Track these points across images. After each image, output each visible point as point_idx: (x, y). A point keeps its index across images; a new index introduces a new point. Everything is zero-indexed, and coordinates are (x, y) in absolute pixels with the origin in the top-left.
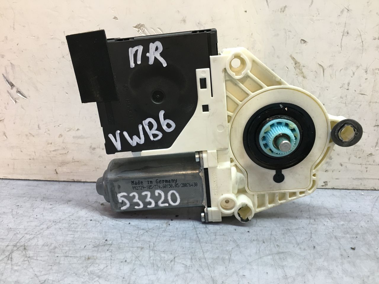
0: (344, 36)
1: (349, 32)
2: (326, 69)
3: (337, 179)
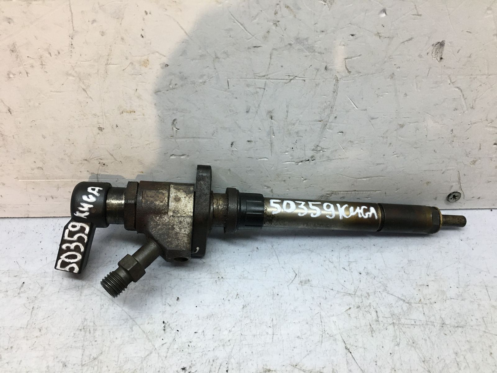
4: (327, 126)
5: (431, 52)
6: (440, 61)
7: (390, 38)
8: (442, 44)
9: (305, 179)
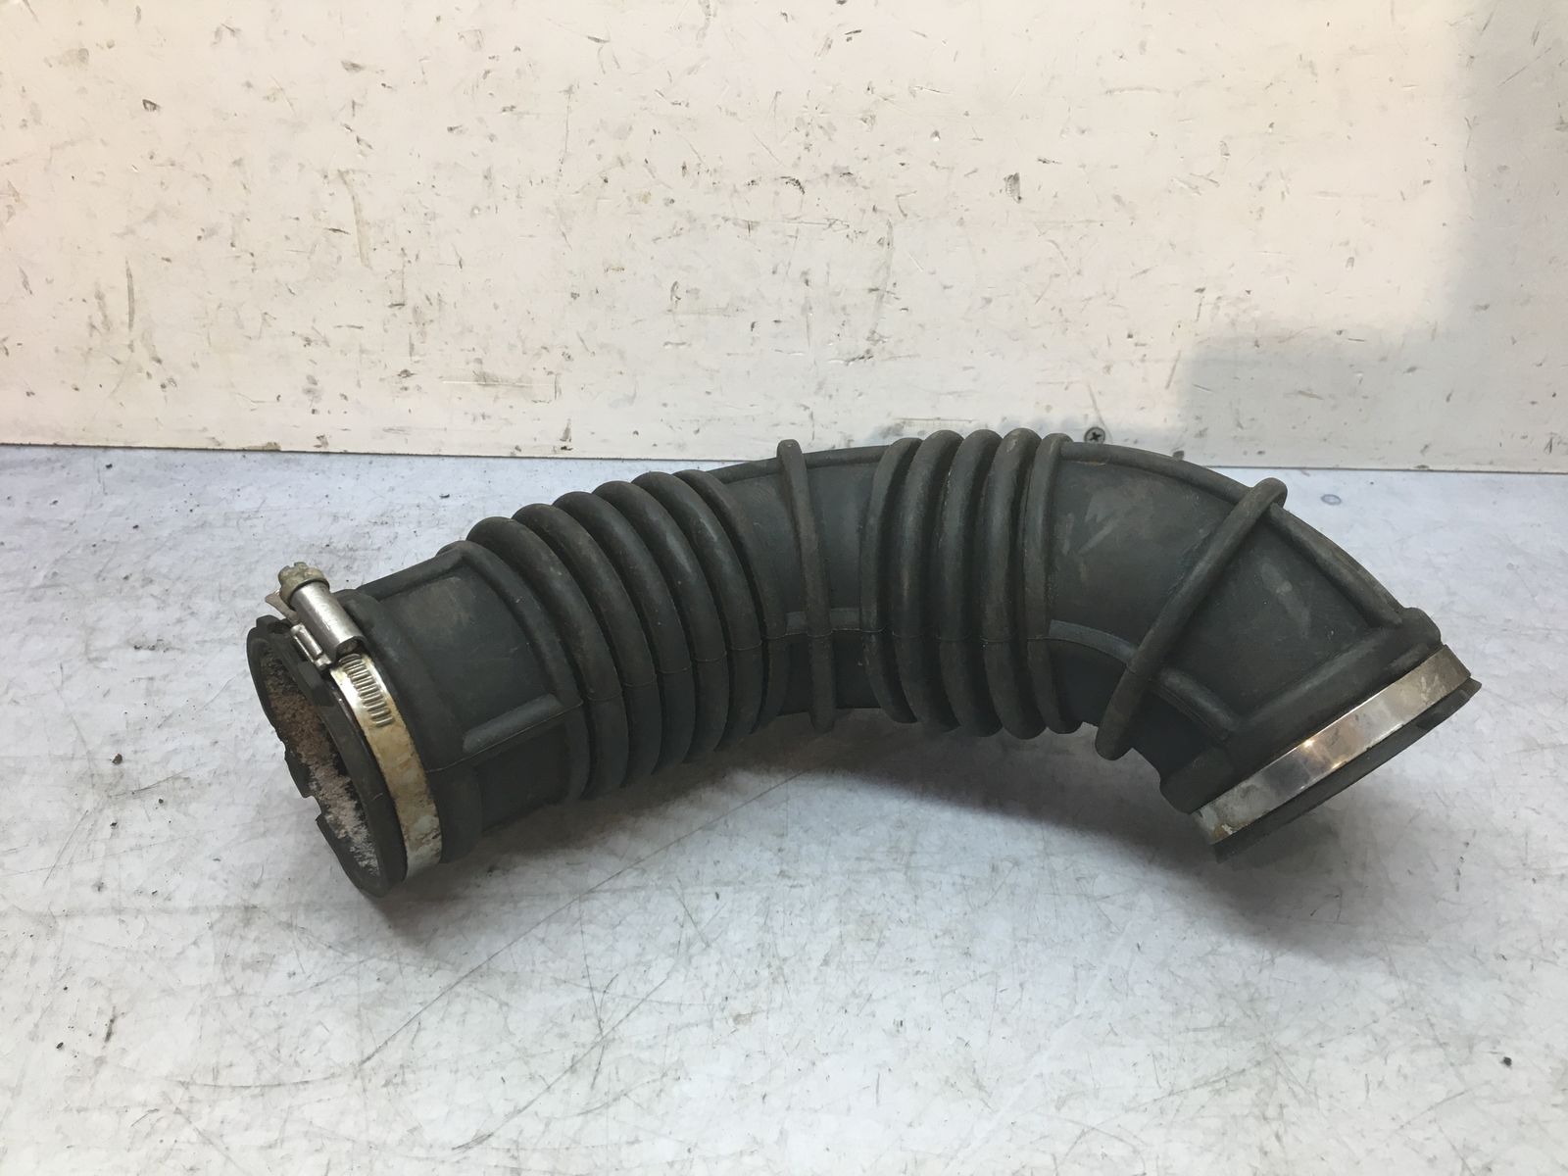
4: (884, 300)
5: (1004, 191)
6: (1019, 202)
7: (951, 169)
8: (1015, 178)
9: (860, 395)
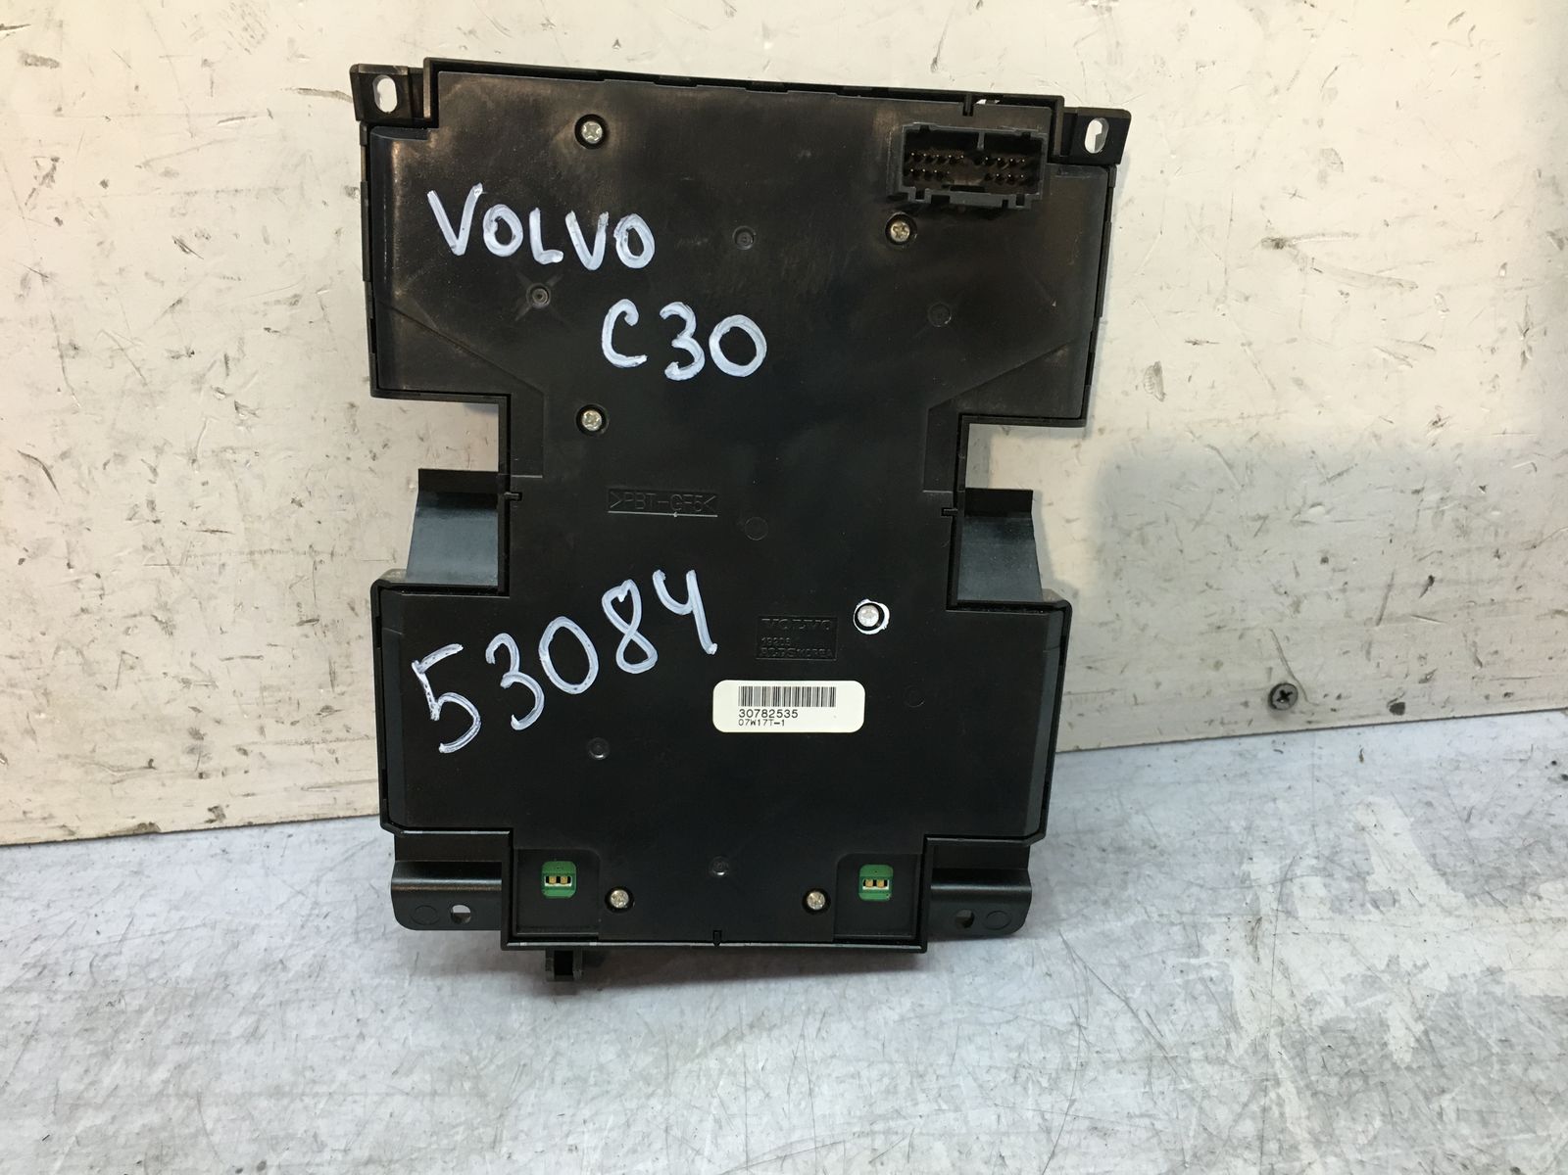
0: (67, 360)
1: (79, 344)
2: (52, 467)
3: (248, 795)
